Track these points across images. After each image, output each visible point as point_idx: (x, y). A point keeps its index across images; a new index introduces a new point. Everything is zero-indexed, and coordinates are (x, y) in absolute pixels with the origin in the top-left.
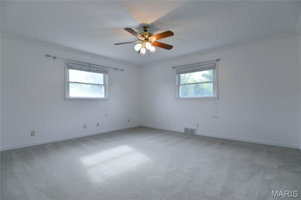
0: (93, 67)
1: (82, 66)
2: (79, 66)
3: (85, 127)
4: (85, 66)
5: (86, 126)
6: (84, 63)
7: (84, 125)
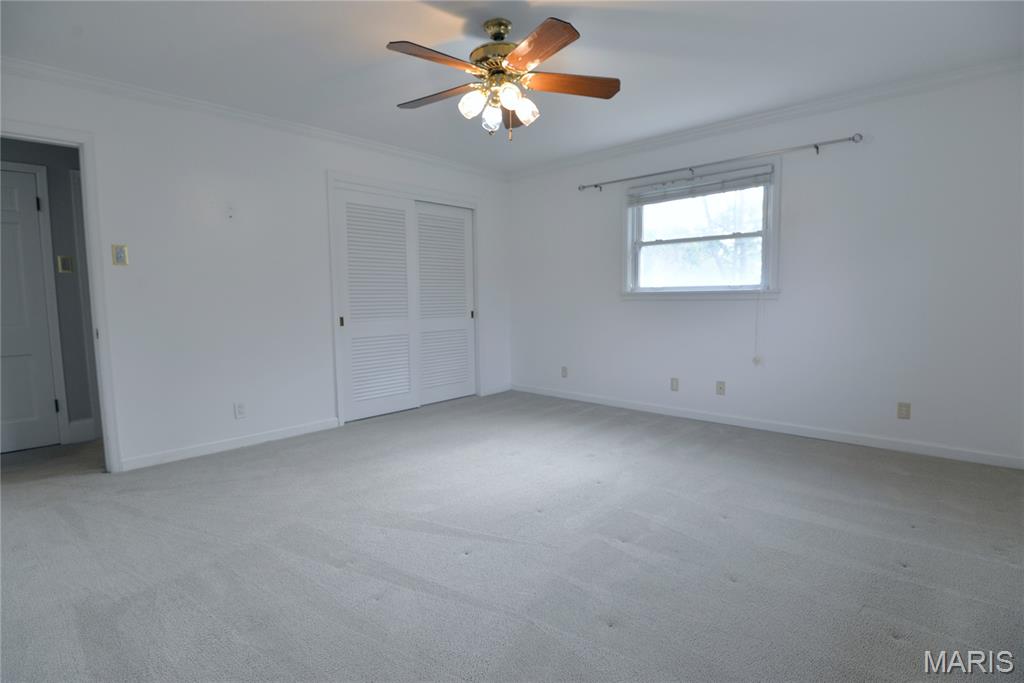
0: (701, 177)
1: (664, 184)
2: (656, 189)
3: (674, 385)
4: (673, 182)
5: (677, 384)
6: (665, 173)
7: (672, 380)
